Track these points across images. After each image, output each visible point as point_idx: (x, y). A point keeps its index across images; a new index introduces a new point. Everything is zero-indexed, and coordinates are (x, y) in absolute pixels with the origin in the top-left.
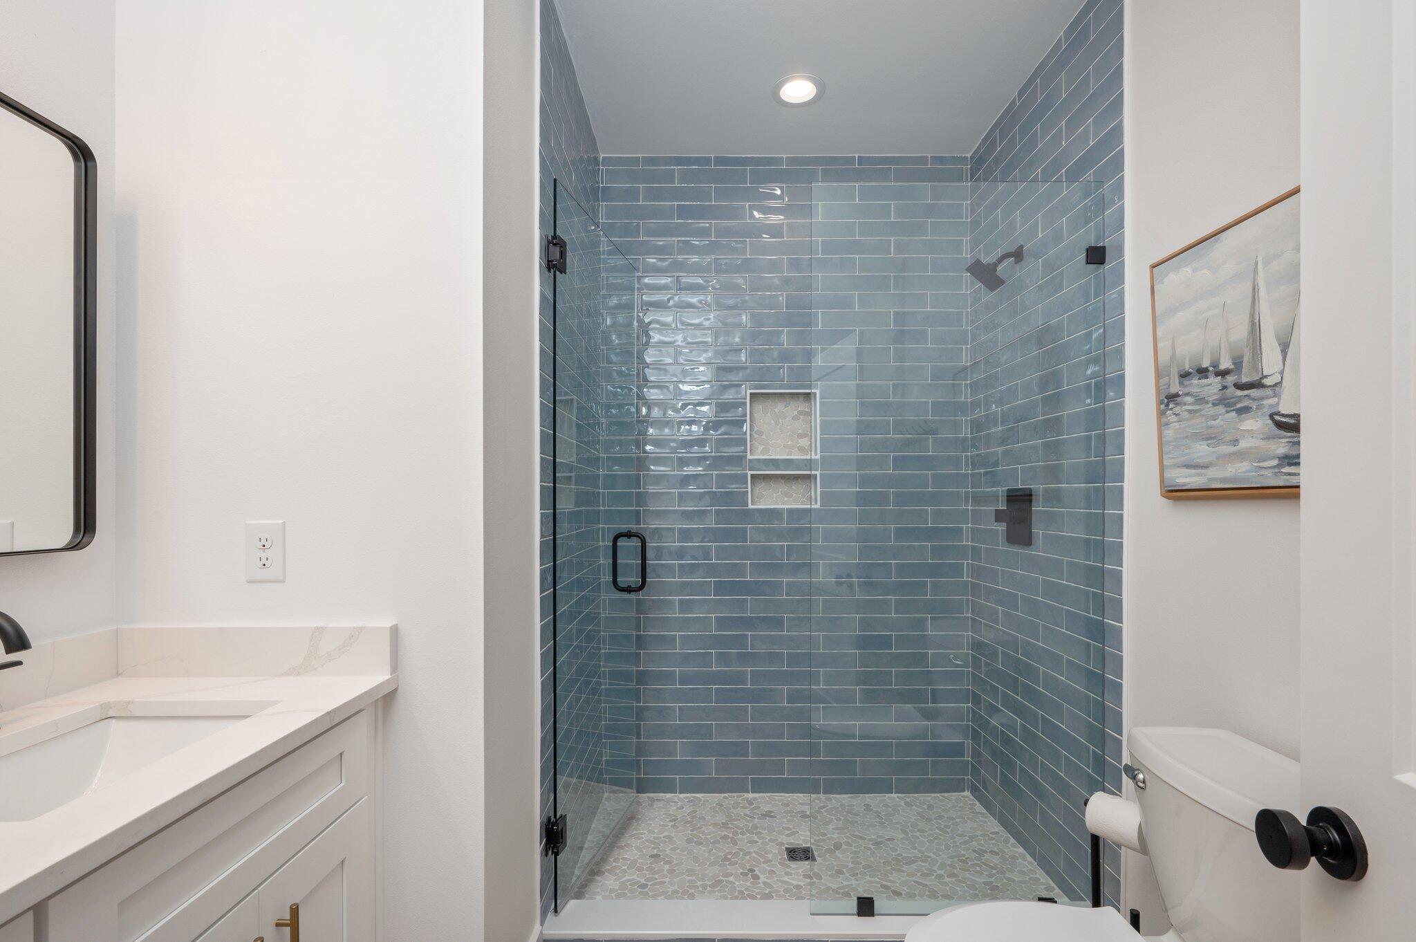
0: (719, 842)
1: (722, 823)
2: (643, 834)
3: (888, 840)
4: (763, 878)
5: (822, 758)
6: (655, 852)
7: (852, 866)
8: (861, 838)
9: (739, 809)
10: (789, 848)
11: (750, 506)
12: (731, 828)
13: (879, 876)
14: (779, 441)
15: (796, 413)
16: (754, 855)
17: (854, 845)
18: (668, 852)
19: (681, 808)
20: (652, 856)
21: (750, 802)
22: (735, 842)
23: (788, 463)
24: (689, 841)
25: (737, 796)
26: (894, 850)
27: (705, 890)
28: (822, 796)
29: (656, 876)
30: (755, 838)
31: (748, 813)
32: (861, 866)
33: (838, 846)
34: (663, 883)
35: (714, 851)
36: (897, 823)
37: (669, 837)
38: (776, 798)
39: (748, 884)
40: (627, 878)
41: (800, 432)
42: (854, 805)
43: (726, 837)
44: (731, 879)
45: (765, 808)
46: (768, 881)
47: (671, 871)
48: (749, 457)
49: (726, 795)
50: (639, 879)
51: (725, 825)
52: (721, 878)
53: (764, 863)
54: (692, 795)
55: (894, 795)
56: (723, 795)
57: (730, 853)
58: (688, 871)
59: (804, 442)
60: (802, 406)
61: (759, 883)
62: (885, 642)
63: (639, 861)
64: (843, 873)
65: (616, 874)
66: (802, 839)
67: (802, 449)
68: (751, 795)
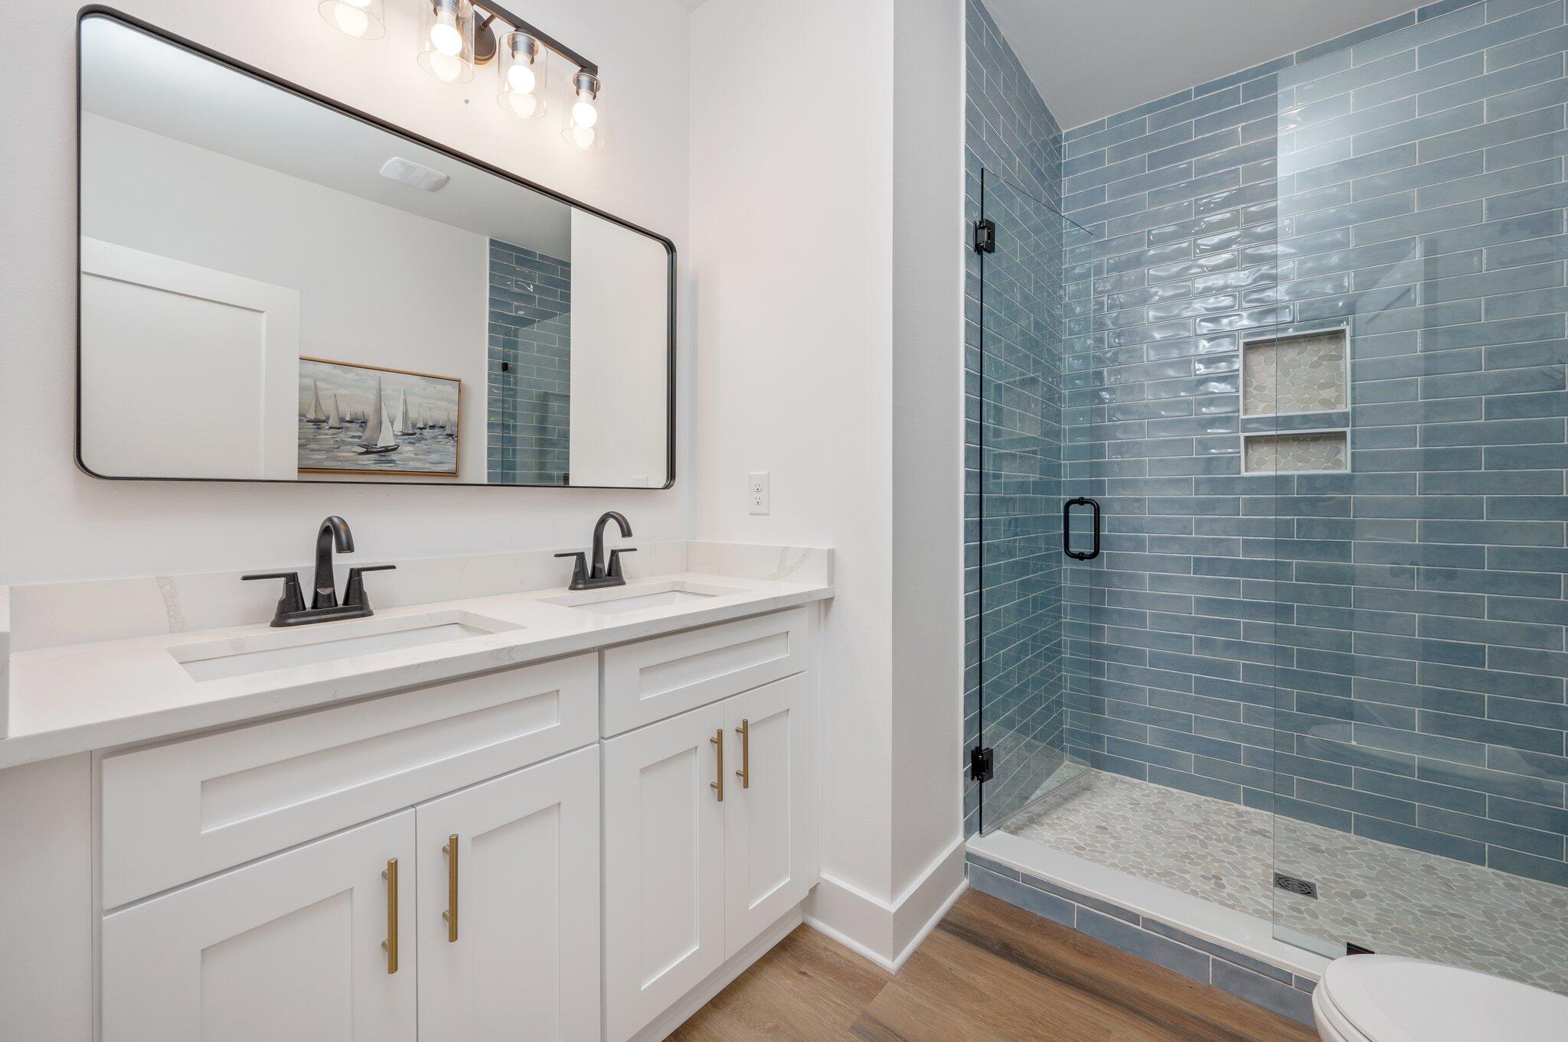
0: (1184, 839)
1: (1194, 823)
2: (1096, 805)
3: (1453, 915)
4: (1229, 889)
5: (1353, 789)
6: (1104, 824)
7: (1374, 921)
8: (1403, 898)
9: (1221, 816)
10: (1280, 875)
11: (1244, 474)
12: (1205, 831)
13: (1418, 948)
14: (1290, 395)
15: (1315, 358)
16: (1226, 864)
17: (1386, 902)
18: (1118, 828)
19: (1148, 796)
20: (1098, 827)
21: (1239, 814)
22: (1204, 845)
23: (1306, 419)
24: (1146, 827)
25: (1222, 803)
26: (1459, 929)
27: (1150, 874)
28: (1352, 836)
29: (1098, 845)
30: (1234, 849)
31: (1233, 823)
32: (1390, 927)
33: (1358, 895)
34: (1103, 853)
35: (1174, 845)
36: (1480, 902)
37: (1125, 818)
38: (1279, 820)
39: (1207, 888)
40: (1065, 836)
41: (1322, 381)
42: (1405, 860)
43: (1194, 837)
44: (1187, 876)
45: (1258, 825)
46: (1237, 895)
47: (1116, 847)
48: (1242, 416)
49: (1209, 799)
50: (1077, 841)
51: (1197, 826)
52: (1174, 871)
53: (1237, 876)
54: (1166, 788)
55: (1486, 869)
56: (1204, 798)
57: (1193, 853)
58: (1136, 852)
59: (1328, 394)
60: (1325, 348)
61: (1224, 892)
62: (1474, 655)
63: (1083, 826)
64: (1354, 923)
65: (1055, 830)
66: (1301, 871)
67: (1325, 403)
68: (1242, 808)
